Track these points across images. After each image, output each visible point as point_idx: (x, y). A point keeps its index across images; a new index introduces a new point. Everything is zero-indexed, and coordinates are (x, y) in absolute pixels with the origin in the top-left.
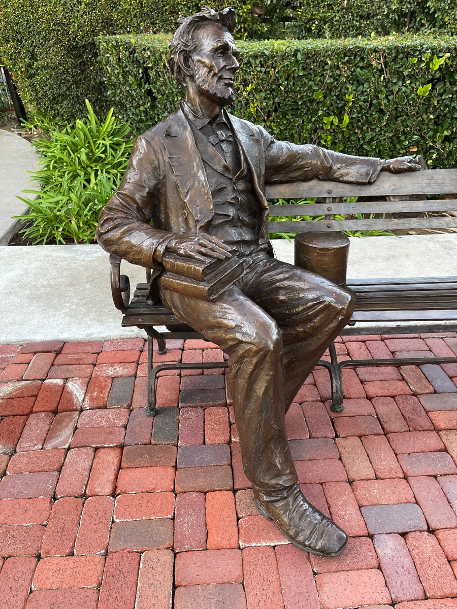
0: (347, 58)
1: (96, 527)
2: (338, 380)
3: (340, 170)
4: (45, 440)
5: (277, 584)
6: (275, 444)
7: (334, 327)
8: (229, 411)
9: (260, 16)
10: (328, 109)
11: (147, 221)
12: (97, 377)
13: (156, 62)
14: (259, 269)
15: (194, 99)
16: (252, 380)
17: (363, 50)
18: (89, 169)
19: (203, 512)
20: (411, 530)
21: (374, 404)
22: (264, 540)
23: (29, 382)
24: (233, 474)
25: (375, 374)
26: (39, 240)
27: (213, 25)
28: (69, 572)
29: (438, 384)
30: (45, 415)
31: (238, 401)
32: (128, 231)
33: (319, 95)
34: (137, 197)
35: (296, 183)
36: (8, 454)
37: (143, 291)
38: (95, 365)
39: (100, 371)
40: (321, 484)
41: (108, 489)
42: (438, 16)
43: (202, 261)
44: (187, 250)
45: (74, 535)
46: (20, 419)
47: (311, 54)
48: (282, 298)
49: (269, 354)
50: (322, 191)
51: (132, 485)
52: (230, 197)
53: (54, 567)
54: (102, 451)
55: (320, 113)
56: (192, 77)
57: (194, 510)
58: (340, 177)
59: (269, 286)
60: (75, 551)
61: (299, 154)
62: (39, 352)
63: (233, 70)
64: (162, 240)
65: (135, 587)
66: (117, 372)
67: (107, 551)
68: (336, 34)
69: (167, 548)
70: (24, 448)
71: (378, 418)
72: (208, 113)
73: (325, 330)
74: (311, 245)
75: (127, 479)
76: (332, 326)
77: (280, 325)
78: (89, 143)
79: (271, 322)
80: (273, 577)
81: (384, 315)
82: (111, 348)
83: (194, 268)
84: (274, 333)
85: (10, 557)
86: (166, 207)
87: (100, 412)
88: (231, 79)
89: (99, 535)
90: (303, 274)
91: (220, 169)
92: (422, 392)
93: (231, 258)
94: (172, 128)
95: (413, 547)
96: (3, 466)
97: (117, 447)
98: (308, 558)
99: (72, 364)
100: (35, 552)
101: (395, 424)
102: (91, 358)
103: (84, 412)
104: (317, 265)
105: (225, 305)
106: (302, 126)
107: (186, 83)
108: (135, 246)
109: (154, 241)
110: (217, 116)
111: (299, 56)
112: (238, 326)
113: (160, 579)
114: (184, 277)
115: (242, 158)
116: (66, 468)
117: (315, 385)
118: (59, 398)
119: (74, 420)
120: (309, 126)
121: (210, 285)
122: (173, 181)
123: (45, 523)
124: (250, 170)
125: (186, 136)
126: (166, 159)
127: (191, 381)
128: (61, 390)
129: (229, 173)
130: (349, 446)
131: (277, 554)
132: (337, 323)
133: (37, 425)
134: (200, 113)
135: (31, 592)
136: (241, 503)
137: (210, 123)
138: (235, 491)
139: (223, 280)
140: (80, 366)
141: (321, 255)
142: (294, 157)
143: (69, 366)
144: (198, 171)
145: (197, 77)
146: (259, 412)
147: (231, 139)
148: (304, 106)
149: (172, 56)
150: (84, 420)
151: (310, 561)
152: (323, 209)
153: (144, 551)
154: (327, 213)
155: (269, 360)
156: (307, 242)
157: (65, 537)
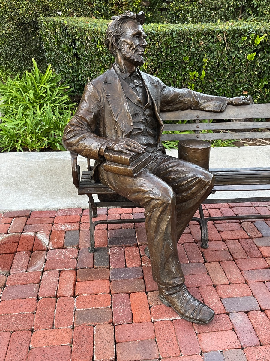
0: (203, 37)
1: (65, 313)
2: (205, 229)
3: (204, 104)
4: (27, 267)
5: (175, 339)
6: (172, 259)
7: (204, 193)
8: (139, 249)
9: (146, 7)
10: (192, 67)
11: (93, 132)
12: (55, 231)
13: (81, 36)
14: (159, 161)
15: (121, 62)
16: (159, 221)
17: (213, 31)
18: (35, 104)
19: (129, 304)
20: (250, 310)
21: (227, 244)
22: (166, 317)
23: (13, 234)
24: (145, 283)
25: (227, 227)
26: (5, 149)
27: (132, 21)
28: (52, 337)
29: (264, 232)
30: (26, 253)
31: (150, 234)
32: (83, 138)
33: (187, 59)
34: (88, 118)
35: (178, 111)
36: (5, 275)
37: (86, 176)
38: (53, 224)
39: (57, 227)
40: (198, 288)
41: (71, 293)
42: (260, 9)
43: (128, 154)
44: (119, 148)
45: (52, 318)
46: (10, 256)
47: (181, 33)
48: (172, 177)
49: (169, 205)
50: (193, 116)
51: (84, 290)
52: (142, 118)
53: (43, 335)
54: (64, 272)
55: (187, 69)
56: (120, 50)
57: (123, 303)
58: (204, 108)
59: (165, 170)
60: (54, 326)
61: (180, 94)
62: (16, 217)
63: (144, 47)
64: (104, 143)
65: (92, 344)
66: (68, 228)
67: (74, 326)
68: (195, 21)
69: (110, 323)
70: (15, 271)
71: (229, 252)
72: (129, 70)
73: (199, 194)
74: (188, 147)
75: (81, 287)
76: (202, 192)
77: (174, 190)
78: (34, 86)
79: (170, 188)
80: (173, 336)
81: (232, 187)
82: (62, 214)
83: (125, 158)
84: (172, 194)
85: (15, 331)
86: (104, 124)
87: (59, 251)
88: (142, 51)
89: (68, 317)
90: (185, 163)
91: (136, 102)
92: (255, 237)
93: (145, 152)
94: (108, 78)
95: (252, 319)
96: (4, 282)
97: (73, 269)
98: (193, 325)
99: (38, 224)
100: (30, 328)
101: (240, 255)
102: (51, 220)
103: (50, 251)
104: (192, 158)
105: (142, 179)
106: (176, 78)
107: (116, 53)
108: (87, 146)
109: (99, 143)
110: (134, 71)
111: (174, 35)
112: (151, 190)
113: (107, 339)
114: (117, 164)
115: (148, 96)
116: (43, 282)
117: (191, 234)
118: (33, 243)
119: (44, 255)
120: (181, 78)
121: (134, 168)
122: (109, 109)
123: (34, 312)
124: (153, 103)
125: (116, 83)
126: (105, 96)
127: (114, 232)
128: (34, 238)
129: (141, 105)
130: (213, 267)
131: (174, 324)
132: (205, 190)
133: (21, 259)
134: (124, 70)
135: (30, 349)
136: (151, 298)
137: (130, 76)
138: (147, 293)
139: (141, 165)
140: (44, 225)
141: (195, 152)
142: (177, 96)
143: (37, 225)
144: (124, 104)
145: (123, 50)
146: (163, 240)
147: (142, 85)
148: (177, 65)
149: (108, 38)
150: (50, 255)
151: (193, 327)
152: (194, 126)
153: (96, 325)
154: (196, 129)
155: (169, 209)
156: (186, 145)
157: (48, 319)
